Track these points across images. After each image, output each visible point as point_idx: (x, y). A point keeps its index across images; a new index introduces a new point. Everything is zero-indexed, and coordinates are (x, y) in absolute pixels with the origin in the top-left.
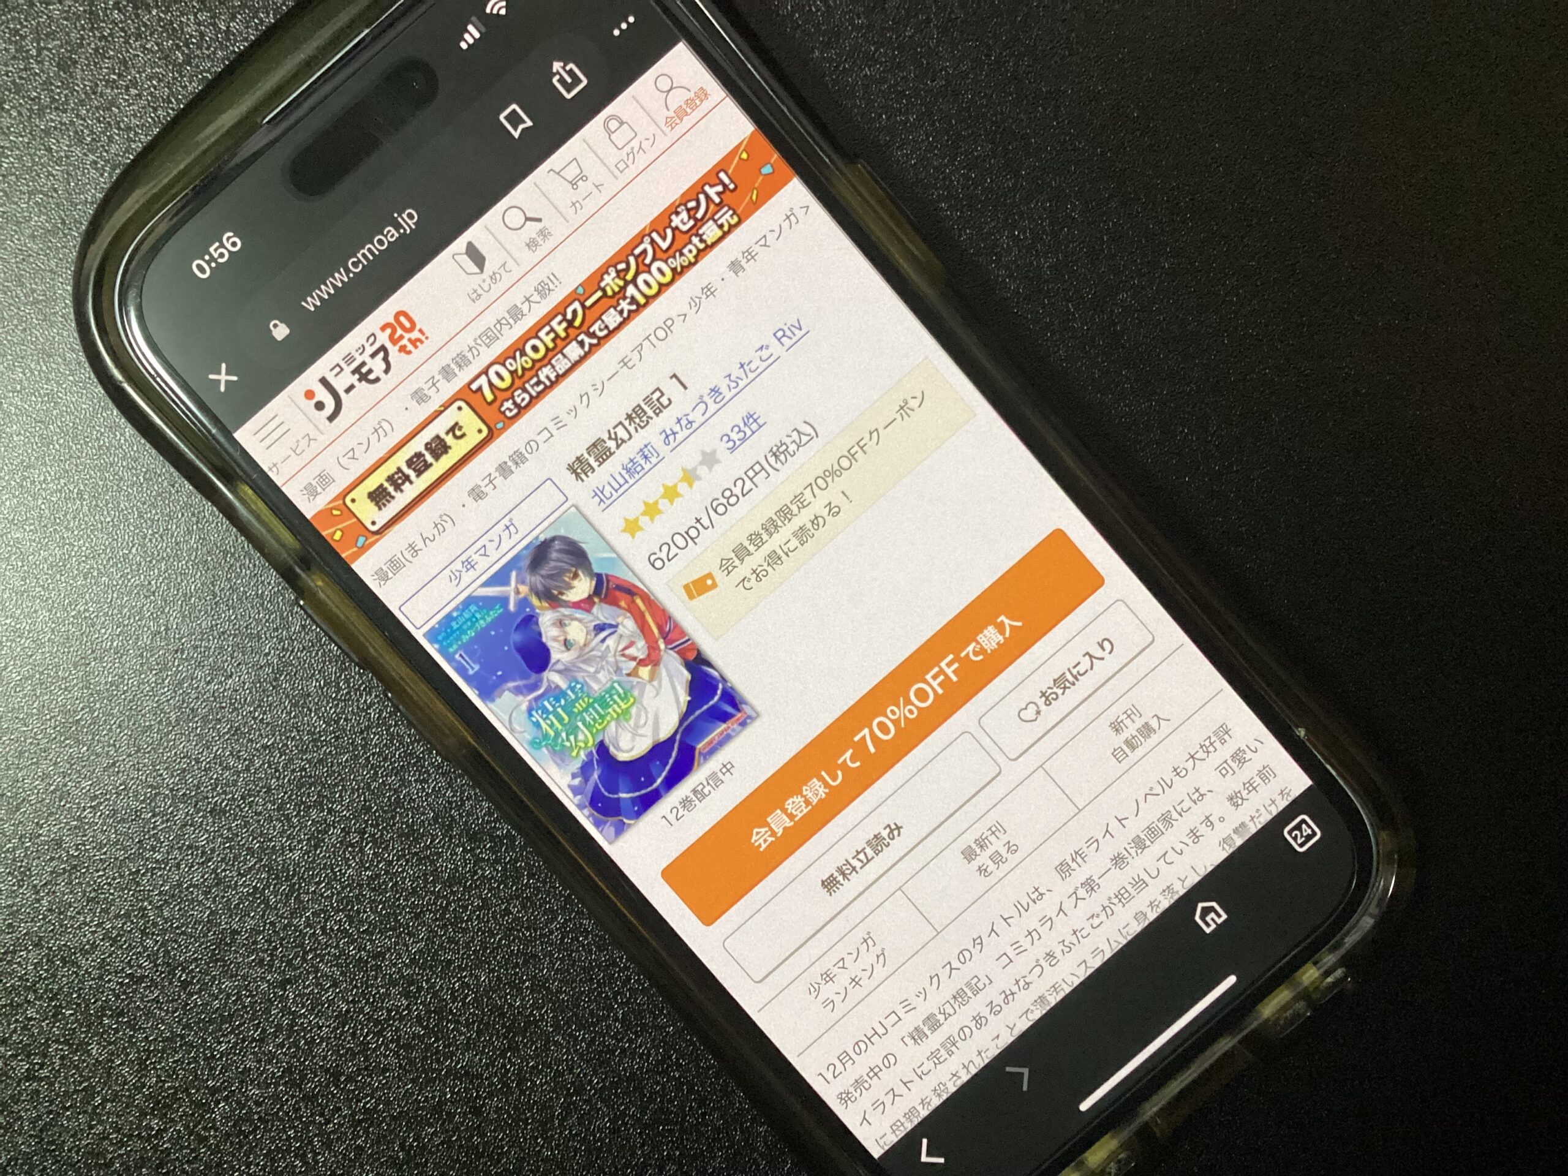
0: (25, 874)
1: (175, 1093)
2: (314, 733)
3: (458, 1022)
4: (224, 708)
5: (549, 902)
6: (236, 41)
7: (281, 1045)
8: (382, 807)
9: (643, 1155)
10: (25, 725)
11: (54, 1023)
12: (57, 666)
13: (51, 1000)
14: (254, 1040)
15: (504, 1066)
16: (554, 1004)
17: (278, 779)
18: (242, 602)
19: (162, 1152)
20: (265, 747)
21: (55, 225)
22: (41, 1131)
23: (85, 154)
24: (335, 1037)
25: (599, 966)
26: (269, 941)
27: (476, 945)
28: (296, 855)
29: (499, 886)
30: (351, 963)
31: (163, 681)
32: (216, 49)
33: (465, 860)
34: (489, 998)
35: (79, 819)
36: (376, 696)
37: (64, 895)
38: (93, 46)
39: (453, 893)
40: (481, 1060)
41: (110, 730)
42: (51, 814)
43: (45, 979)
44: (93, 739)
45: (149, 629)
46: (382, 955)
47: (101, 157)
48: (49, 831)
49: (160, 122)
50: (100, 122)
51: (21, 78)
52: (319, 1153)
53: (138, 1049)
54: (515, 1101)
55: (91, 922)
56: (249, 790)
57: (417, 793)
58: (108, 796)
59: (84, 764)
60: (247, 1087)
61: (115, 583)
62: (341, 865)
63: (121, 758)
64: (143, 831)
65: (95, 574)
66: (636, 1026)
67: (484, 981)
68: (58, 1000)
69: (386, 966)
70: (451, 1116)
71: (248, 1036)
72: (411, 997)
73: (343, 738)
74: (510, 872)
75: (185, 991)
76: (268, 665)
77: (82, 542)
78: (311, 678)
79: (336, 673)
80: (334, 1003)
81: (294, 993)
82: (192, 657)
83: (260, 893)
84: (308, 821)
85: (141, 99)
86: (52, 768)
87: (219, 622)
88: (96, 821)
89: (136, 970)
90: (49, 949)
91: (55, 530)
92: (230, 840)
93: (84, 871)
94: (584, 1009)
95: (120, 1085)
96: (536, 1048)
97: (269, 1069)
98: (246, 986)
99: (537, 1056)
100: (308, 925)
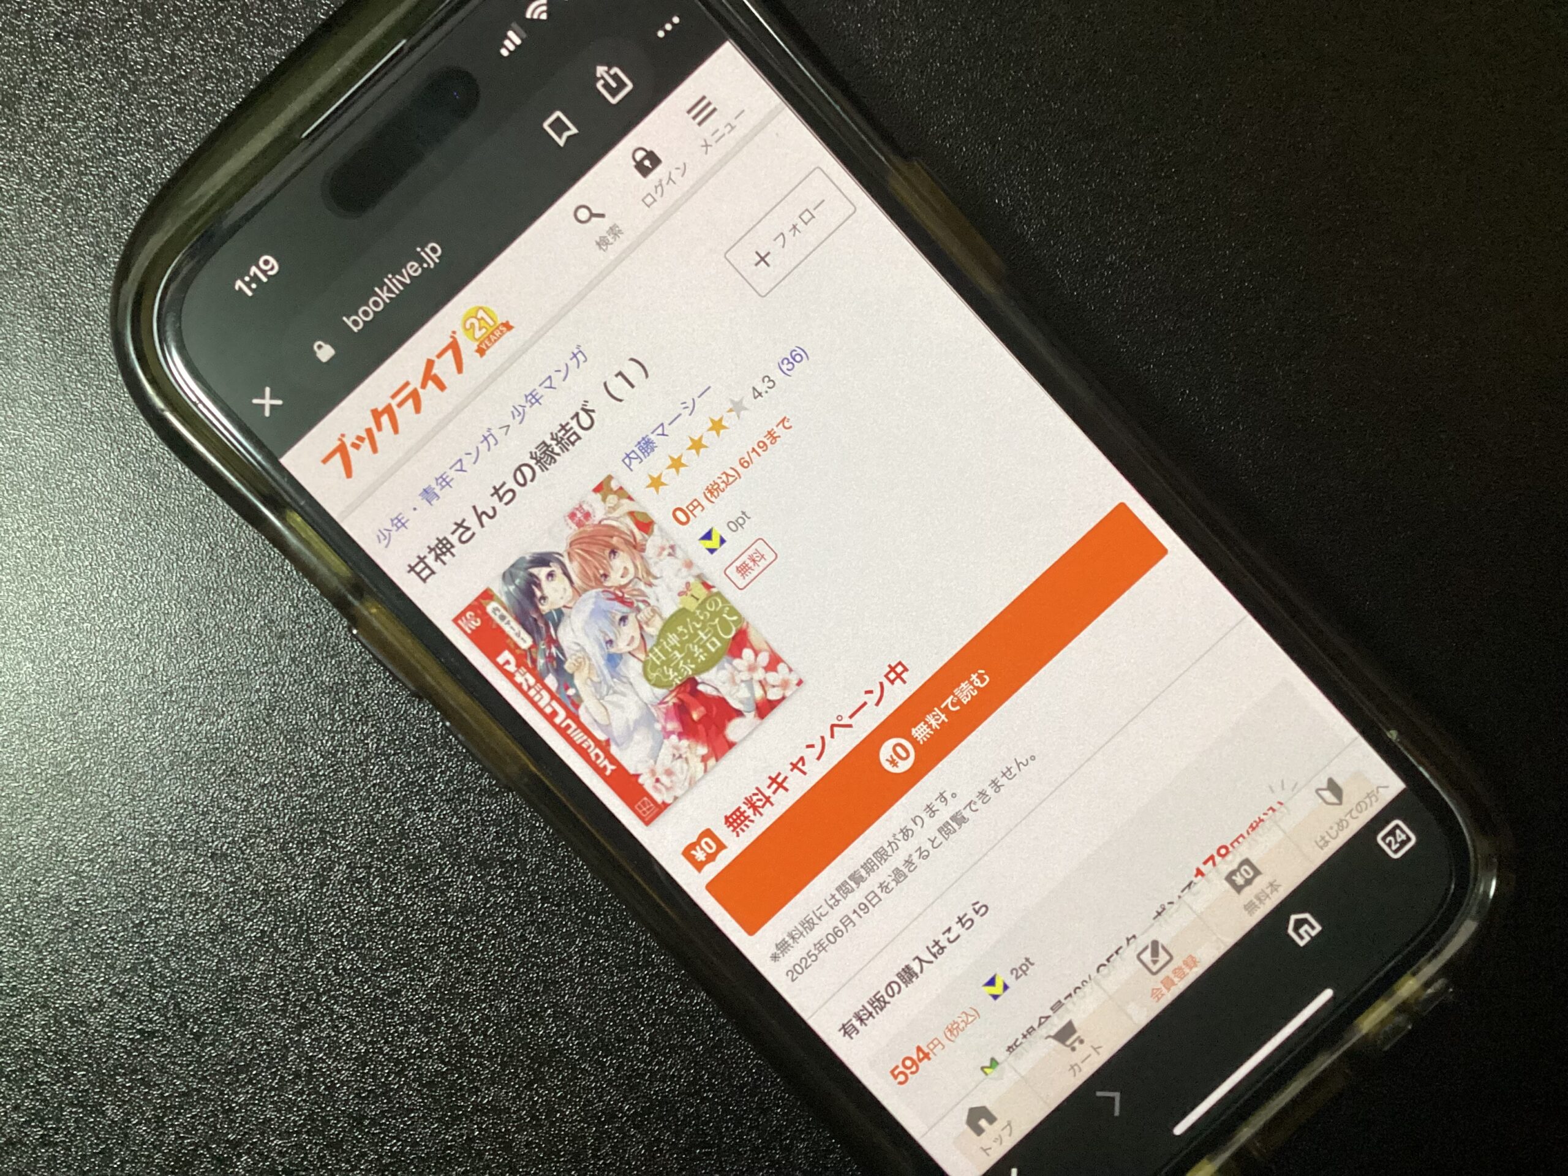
1: (195, 1150)
2: (312, 768)
3: (481, 1056)
4: (217, 749)
5: (566, 925)
6: (182, 64)
7: (301, 1093)
8: (387, 840)
10: (15, 780)
11: (66, 1085)
12: (44, 719)
13: (62, 1061)
14: (274, 1088)
15: (531, 1098)
16: (578, 1031)
17: (278, 817)
18: (229, 639)
20: (263, 786)
21: (10, 266)
23: (36, 192)
24: (356, 1081)
25: (621, 988)
26: (281, 986)
27: (494, 975)
28: (302, 895)
29: (512, 913)
30: (366, 1002)
31: (154, 725)
33: (476, 888)
34: (511, 1029)
35: (77, 873)
37: (68, 952)
38: (36, 80)
39: (466, 922)
40: (506, 1093)
41: (103, 780)
42: (48, 870)
43: (54, 1040)
44: (86, 790)
45: (135, 673)
46: (397, 992)
47: (53, 193)
48: (48, 888)
50: (48, 157)
53: (155, 1106)
54: (546, 1133)
55: (97, 978)
56: (249, 832)
57: (422, 823)
58: (106, 848)
59: (78, 816)
60: (269, 1138)
61: (98, 628)
62: (349, 902)
63: (116, 808)
64: (144, 882)
65: (77, 621)
66: (665, 1047)
67: (504, 1012)
68: (68, 1061)
69: (402, 1003)
70: (480, 1154)
71: (267, 1085)
72: (430, 1033)
73: (342, 771)
74: (524, 897)
75: (198, 1041)
76: (260, 701)
77: (61, 588)
78: (304, 711)
79: (330, 705)
80: (352, 1045)
81: (310, 1037)
82: (182, 699)
83: (268, 936)
84: (312, 859)
85: (89, 131)
86: (46, 823)
87: (206, 660)
88: (95, 874)
89: (146, 1025)
90: (56, 1009)
91: (32, 578)
92: (233, 884)
93: (86, 926)
94: (610, 1033)
95: (138, 1145)
96: (563, 1077)
97: (290, 1118)
98: (261, 1033)
99: (564, 1086)
100: (320, 966)
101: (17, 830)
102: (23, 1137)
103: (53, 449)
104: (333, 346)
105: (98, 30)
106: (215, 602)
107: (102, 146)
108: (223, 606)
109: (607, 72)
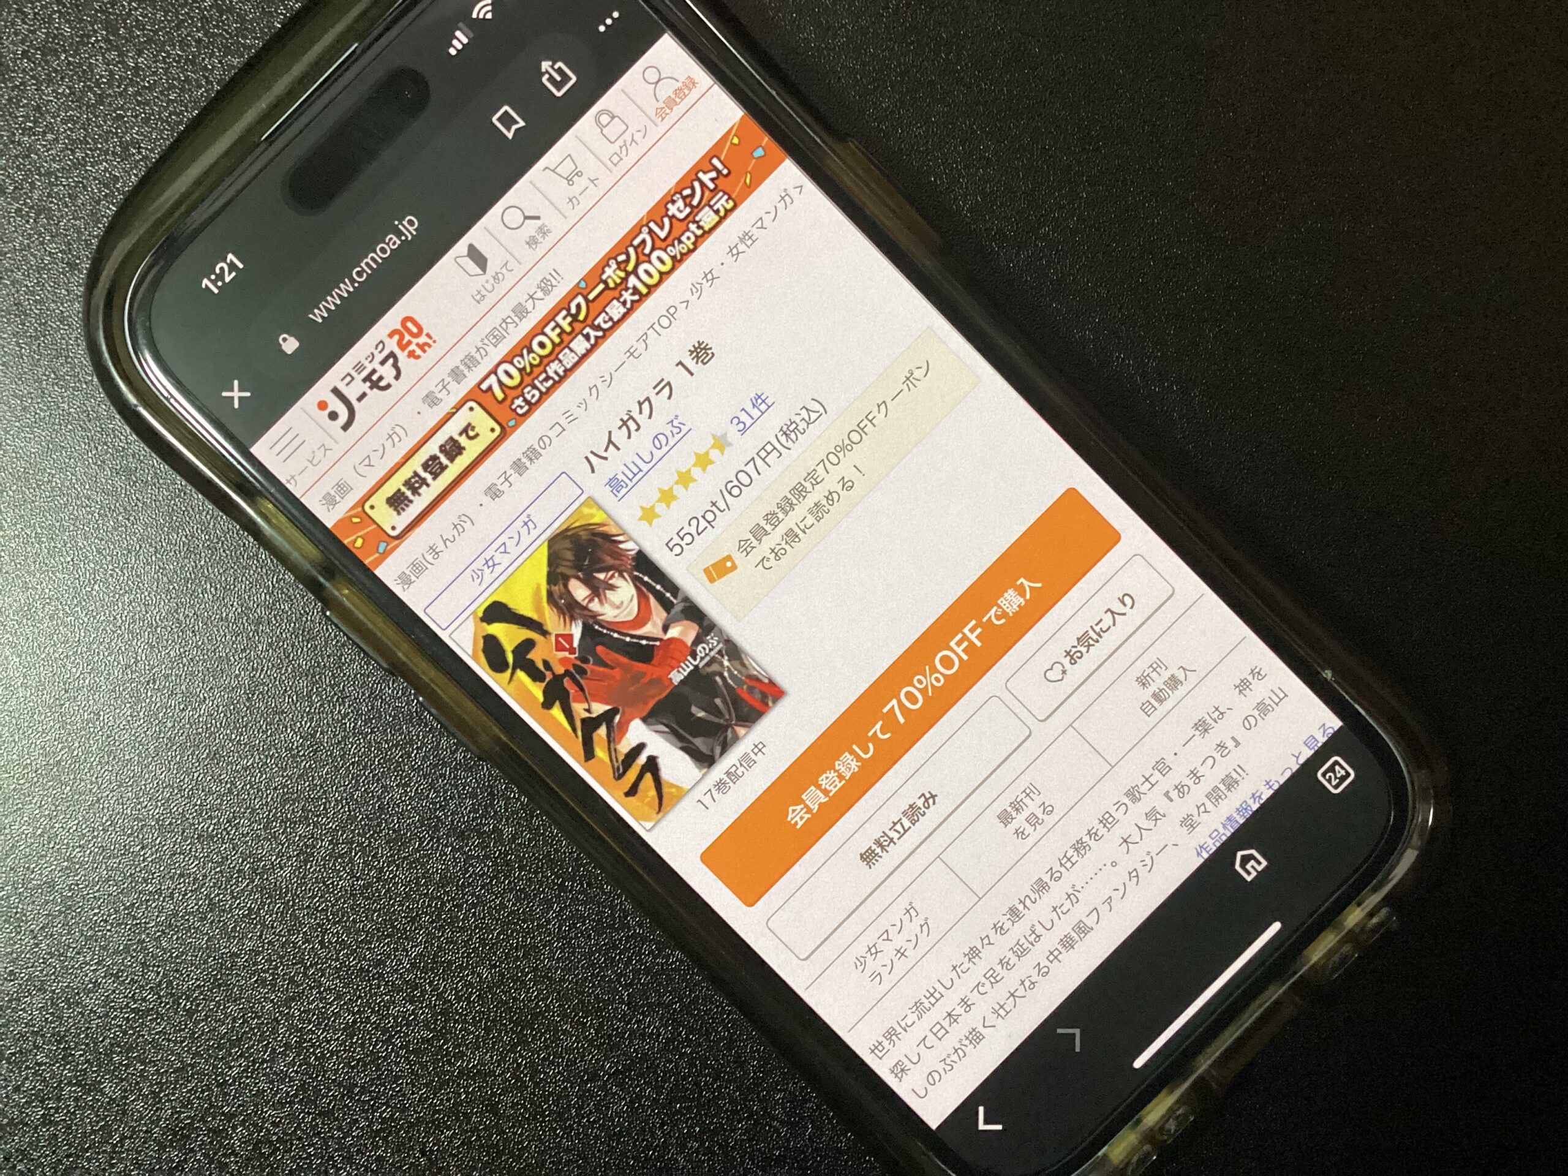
1: (192, 1123)
3: (465, 1021)
4: (200, 734)
5: (543, 892)
6: (145, 76)
7: (292, 1064)
8: (367, 817)
9: (663, 1135)
11: (65, 1066)
12: (32, 711)
13: (59, 1042)
14: (264, 1061)
15: (515, 1060)
16: (559, 993)
17: (261, 798)
18: (208, 627)
20: (245, 768)
24: (345, 1050)
25: (599, 951)
26: (269, 961)
27: (475, 942)
28: (287, 872)
29: (491, 881)
30: (353, 973)
31: (138, 713)
33: (455, 859)
34: (493, 994)
35: (69, 859)
36: (349, 706)
37: (62, 936)
39: (446, 893)
40: (491, 1057)
42: (41, 857)
43: (52, 1022)
45: (119, 663)
46: (383, 963)
47: (25, 204)
48: (41, 874)
50: (20, 170)
52: (341, 1168)
53: (151, 1083)
54: (530, 1094)
55: (91, 961)
56: (234, 812)
57: (400, 798)
58: (96, 834)
59: (68, 804)
60: (262, 1110)
61: (81, 622)
62: (333, 877)
63: (105, 794)
64: (134, 865)
65: (61, 615)
66: (643, 1006)
67: (486, 978)
68: (66, 1042)
69: (388, 973)
70: (468, 1117)
71: (259, 1058)
72: (416, 1002)
74: (502, 866)
75: (191, 1019)
77: (44, 584)
78: (283, 694)
79: (307, 687)
80: (340, 1016)
81: (299, 1010)
82: (164, 687)
83: (255, 913)
84: (295, 837)
85: (58, 143)
86: (37, 811)
87: (186, 649)
88: (86, 859)
89: (141, 1004)
90: (53, 992)
92: (220, 864)
93: (78, 910)
94: (589, 995)
95: (136, 1121)
96: (546, 1039)
97: (282, 1089)
98: (251, 1008)
99: (547, 1047)
100: (307, 941)
101: (11, 819)
102: (25, 1117)
103: (33, 450)
104: (298, 340)
105: (65, 47)
106: (194, 591)
107: (71, 157)
108: (201, 595)
109: (552, 67)
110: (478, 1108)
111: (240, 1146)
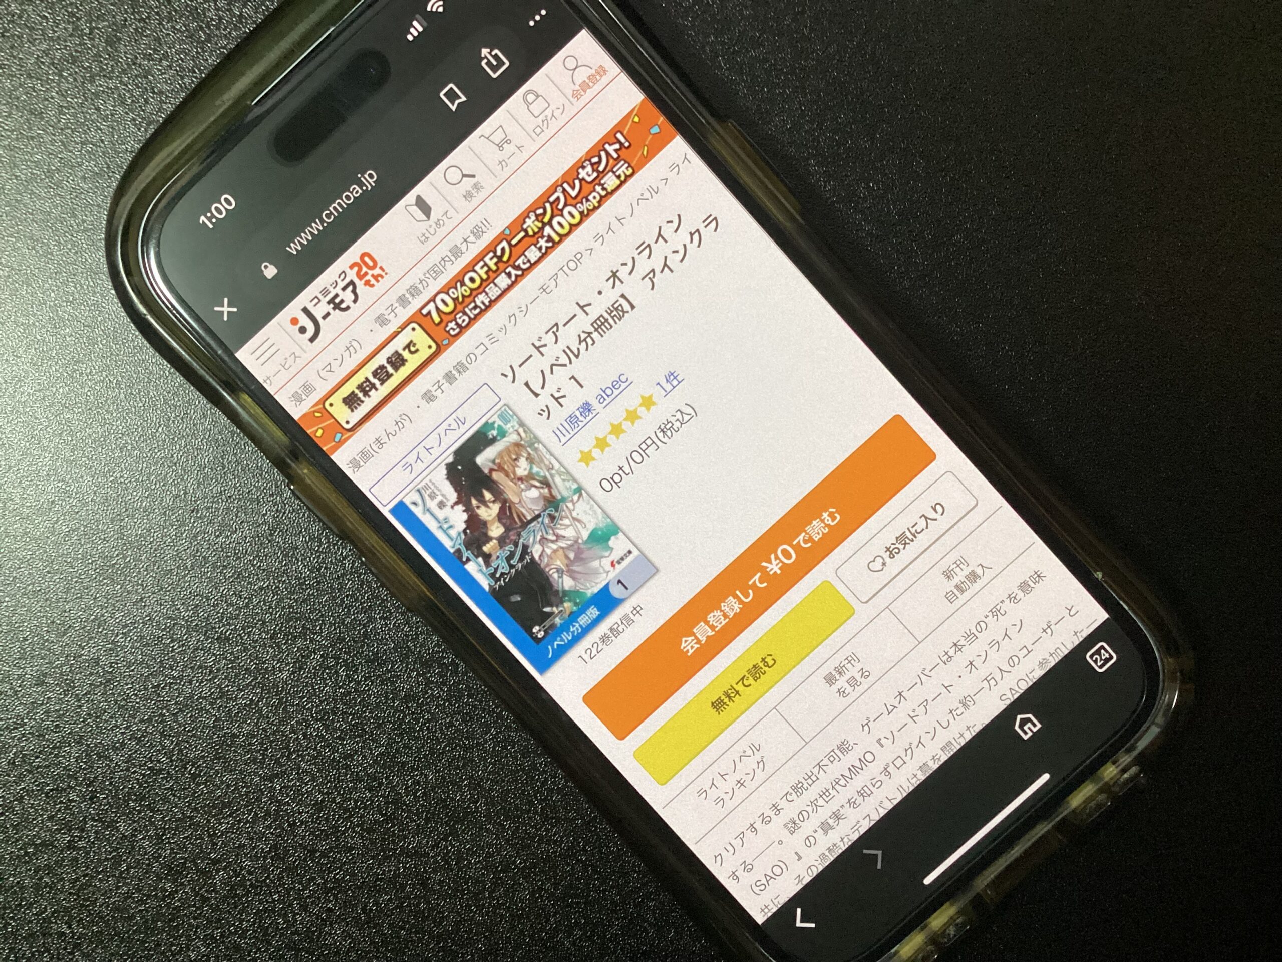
0: (70, 686)
2: (300, 578)
3: (410, 811)
4: (229, 557)
5: (484, 717)
6: (247, 23)
7: (270, 827)
8: (353, 639)
9: (556, 923)
10: (72, 567)
11: (90, 804)
12: (98, 521)
13: (88, 786)
14: (248, 821)
15: (446, 847)
16: (486, 799)
17: (271, 614)
18: (245, 473)
19: (174, 909)
20: (261, 588)
21: (101, 169)
22: (78, 889)
23: (127, 113)
24: (312, 821)
25: (523, 770)
26: (262, 744)
27: (426, 750)
28: (284, 675)
29: (444, 704)
30: (326, 762)
31: (182, 534)
32: (231, 29)
33: (418, 682)
34: (436, 793)
35: (113, 643)
37: (100, 703)
38: (134, 26)
39: (408, 708)
40: (427, 842)
41: (139, 572)
42: (91, 638)
43: (84, 769)
44: (125, 579)
46: (351, 756)
47: (139, 115)
48: (89, 652)
49: (186, 88)
50: (138, 87)
51: (76, 51)
52: (298, 914)
53: (156, 827)
54: (455, 876)
55: (121, 725)
56: (248, 623)
57: (381, 628)
58: (136, 625)
59: (118, 599)
60: (242, 860)
61: (145, 456)
62: (320, 684)
63: (147, 595)
64: (163, 654)
65: (129, 448)
66: (553, 818)
67: (431, 779)
68: (94, 786)
69: (354, 765)
70: (403, 887)
71: (243, 819)
72: (373, 790)
73: (323, 582)
74: (454, 693)
75: (194, 781)
76: (265, 523)
77: (119, 422)
78: (299, 534)
79: (318, 530)
80: (312, 794)
81: (280, 785)
82: (205, 516)
83: (255, 705)
84: (294, 648)
85: (171, 69)
86: (92, 602)
87: (226, 488)
88: (127, 644)
89: (156, 764)
90: (88, 745)
91: (98, 412)
92: (232, 662)
93: (115, 684)
94: (511, 804)
95: (141, 855)
96: (472, 834)
97: (259, 846)
98: (243, 779)
99: (472, 840)
100: (293, 731)
102: (55, 840)
107: (180, 82)
108: (243, 447)
110: (412, 880)
111: (221, 886)
